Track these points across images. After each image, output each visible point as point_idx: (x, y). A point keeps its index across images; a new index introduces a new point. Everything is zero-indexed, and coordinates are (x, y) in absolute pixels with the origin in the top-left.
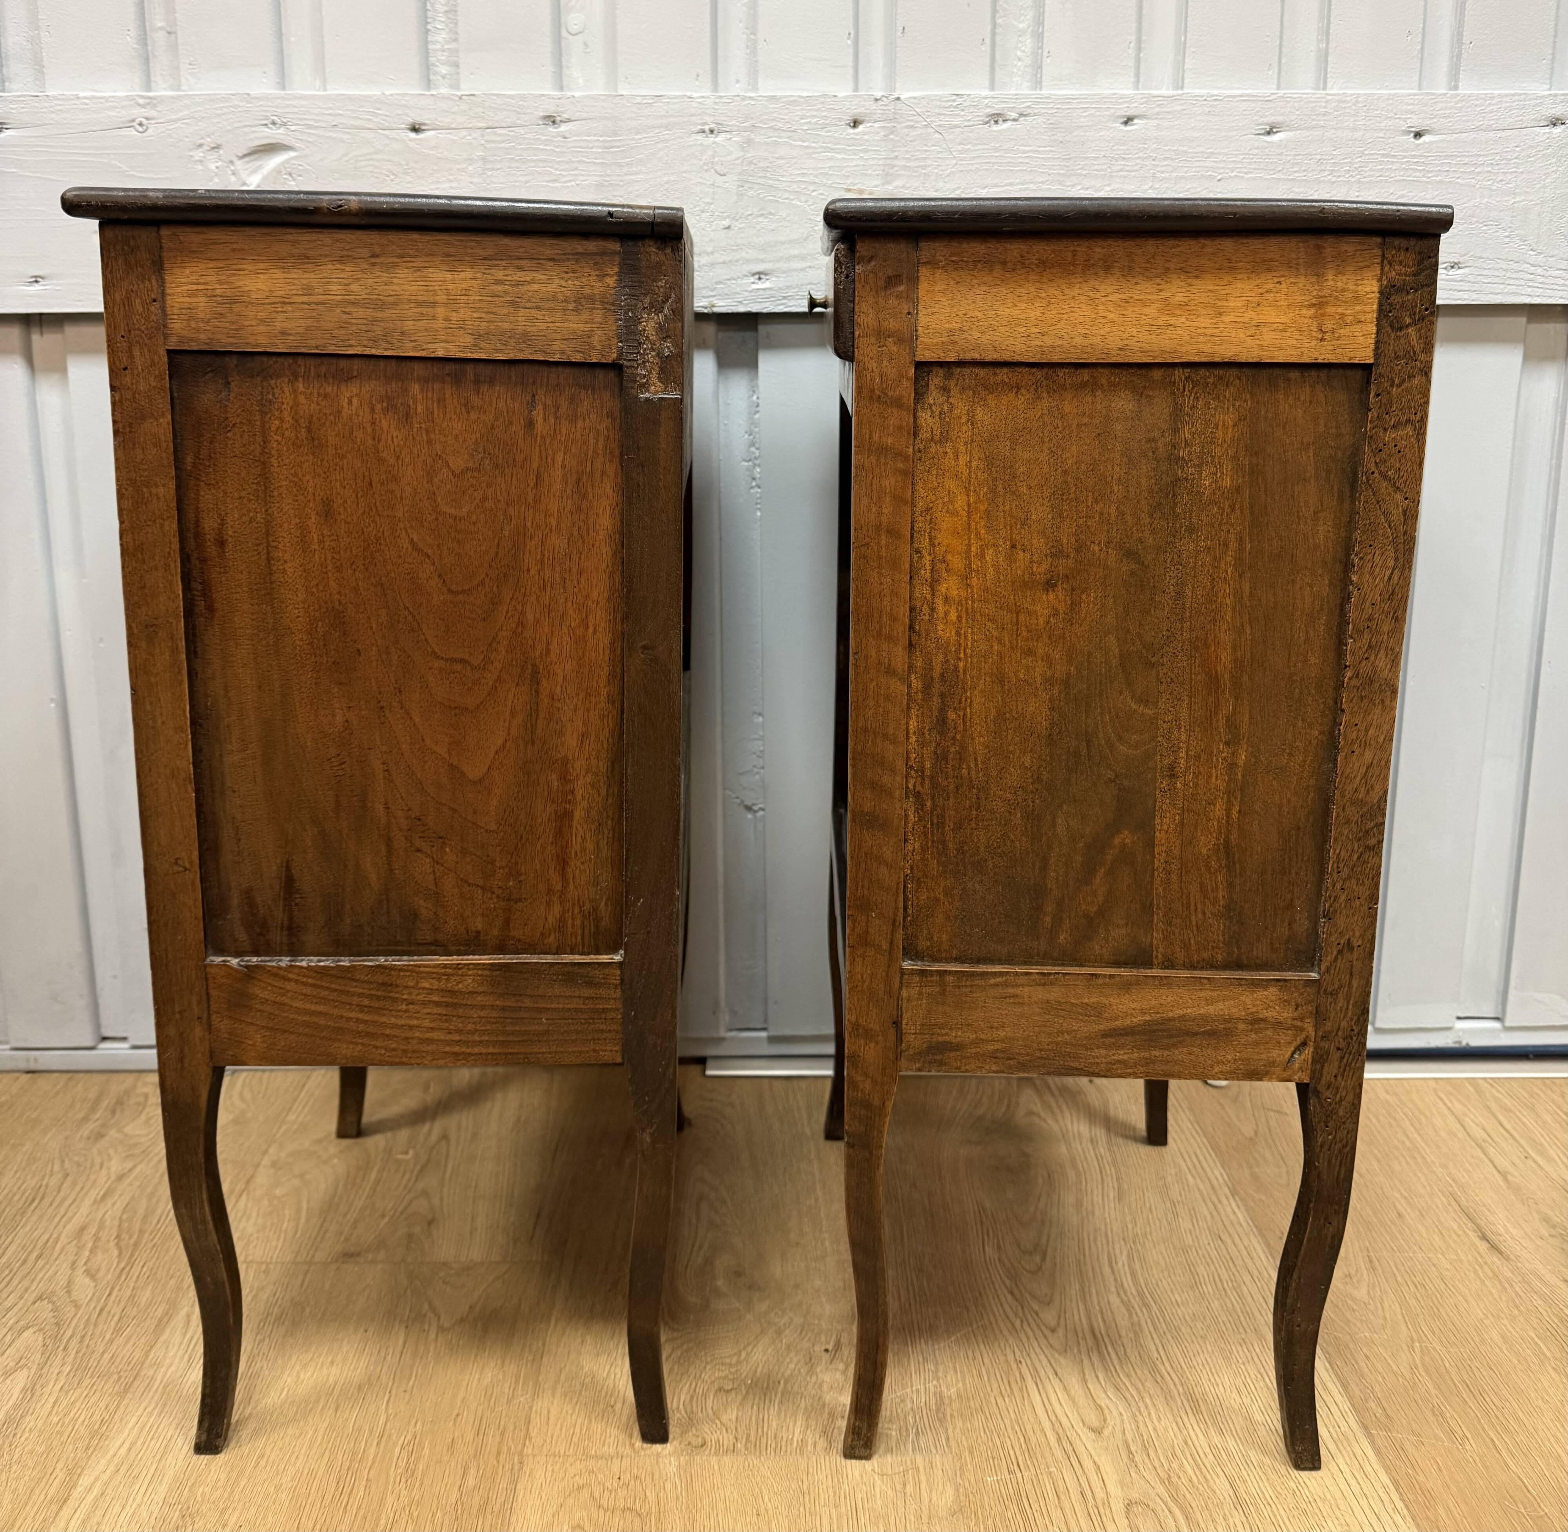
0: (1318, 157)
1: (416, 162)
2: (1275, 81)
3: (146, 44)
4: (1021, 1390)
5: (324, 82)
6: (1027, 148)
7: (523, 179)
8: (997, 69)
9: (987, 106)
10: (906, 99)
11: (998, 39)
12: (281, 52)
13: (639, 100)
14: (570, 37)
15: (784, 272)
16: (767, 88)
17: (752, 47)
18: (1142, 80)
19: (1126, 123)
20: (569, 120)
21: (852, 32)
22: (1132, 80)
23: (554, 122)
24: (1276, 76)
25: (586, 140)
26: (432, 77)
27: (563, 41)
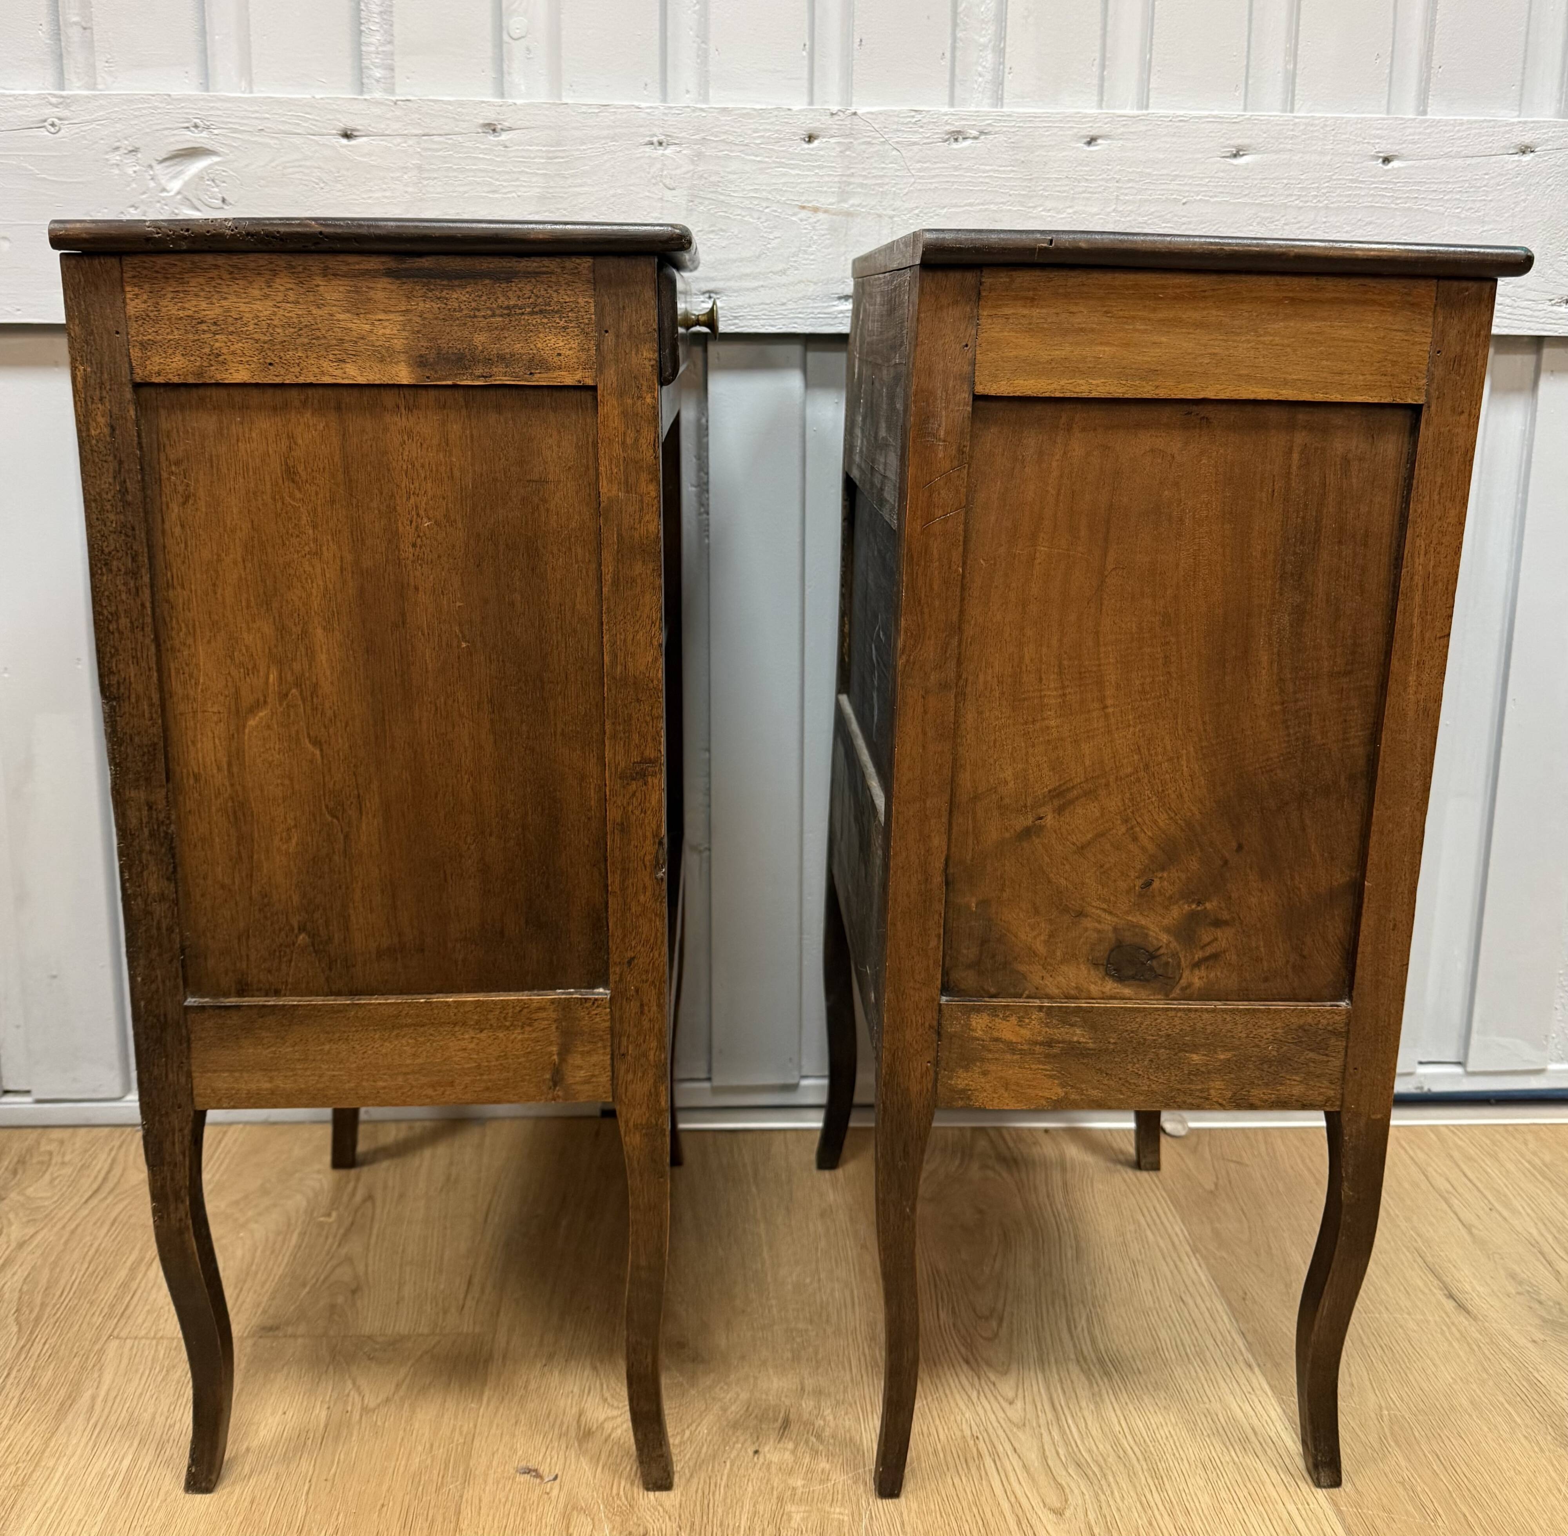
0: (1285, 181)
1: (348, 170)
2: (1242, 102)
3: (60, 40)
4: (979, 1468)
5: (250, 83)
6: (988, 168)
7: (461, 189)
8: (957, 84)
9: (947, 123)
10: (863, 114)
11: (958, 54)
12: (204, 51)
13: (584, 109)
14: (511, 41)
15: (735, 291)
16: (718, 99)
17: (703, 57)
18: (1105, 99)
19: (1089, 143)
20: (510, 129)
21: (808, 43)
22: (1096, 98)
23: (494, 130)
24: (1242, 98)
25: (528, 150)
26: (365, 81)
27: (505, 46)
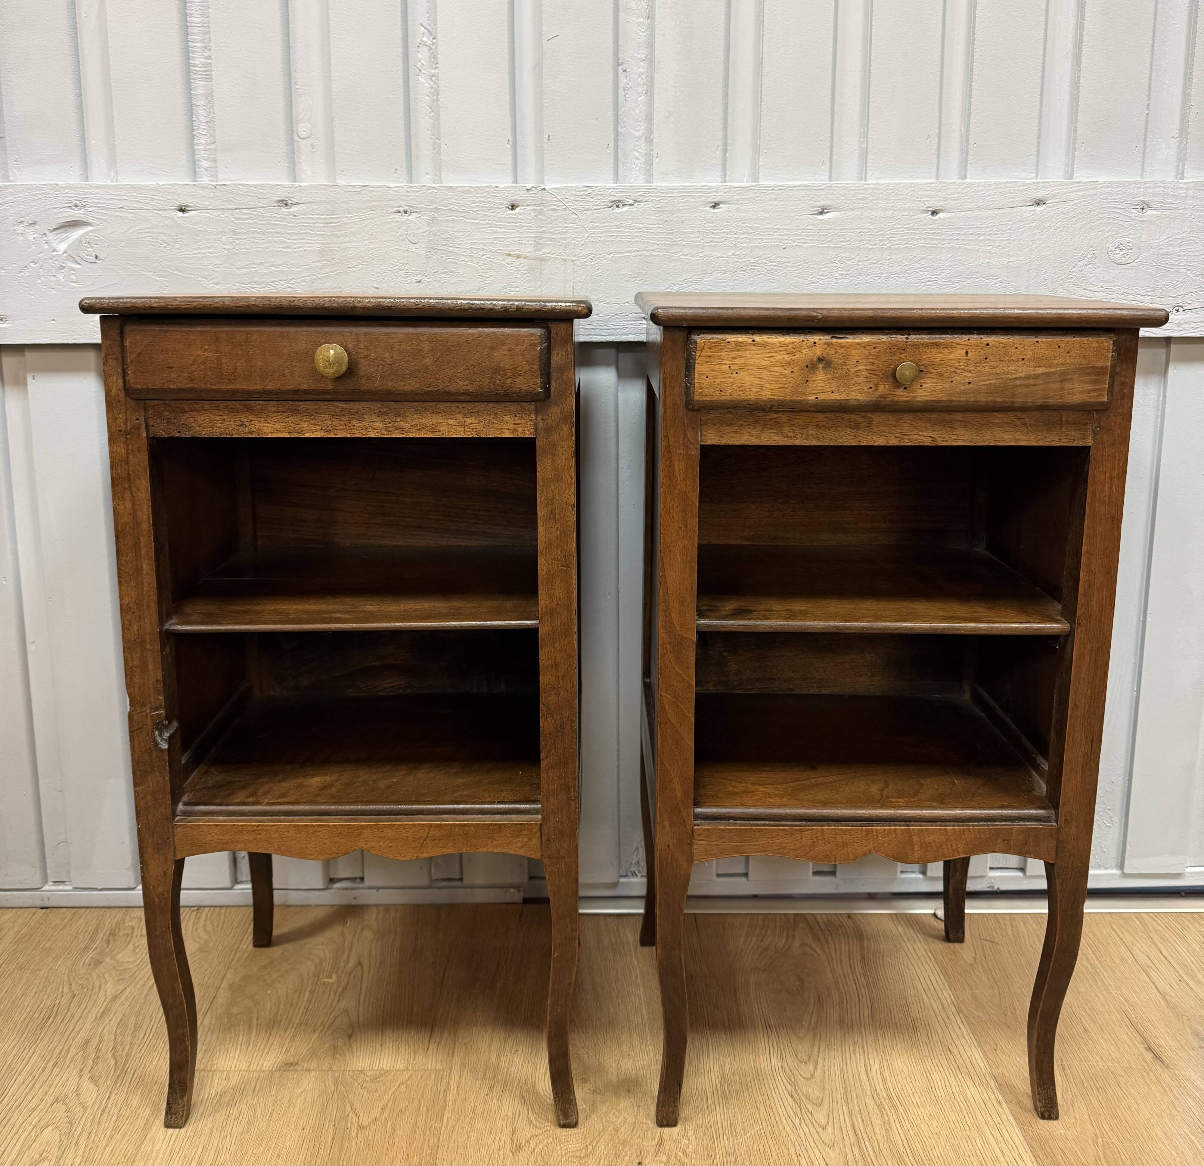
0: (858, 230)
1: (183, 235)
2: (828, 175)
5: (116, 174)
6: (641, 226)
8: (620, 166)
9: (611, 195)
10: (550, 190)
11: (619, 144)
12: (84, 151)
13: (350, 189)
14: (299, 140)
16: (451, 180)
18: (728, 174)
19: (714, 207)
20: (298, 204)
21: (511, 139)
22: (721, 174)
23: (286, 205)
24: (828, 171)
25: (311, 218)
26: (197, 170)
27: (295, 143)
